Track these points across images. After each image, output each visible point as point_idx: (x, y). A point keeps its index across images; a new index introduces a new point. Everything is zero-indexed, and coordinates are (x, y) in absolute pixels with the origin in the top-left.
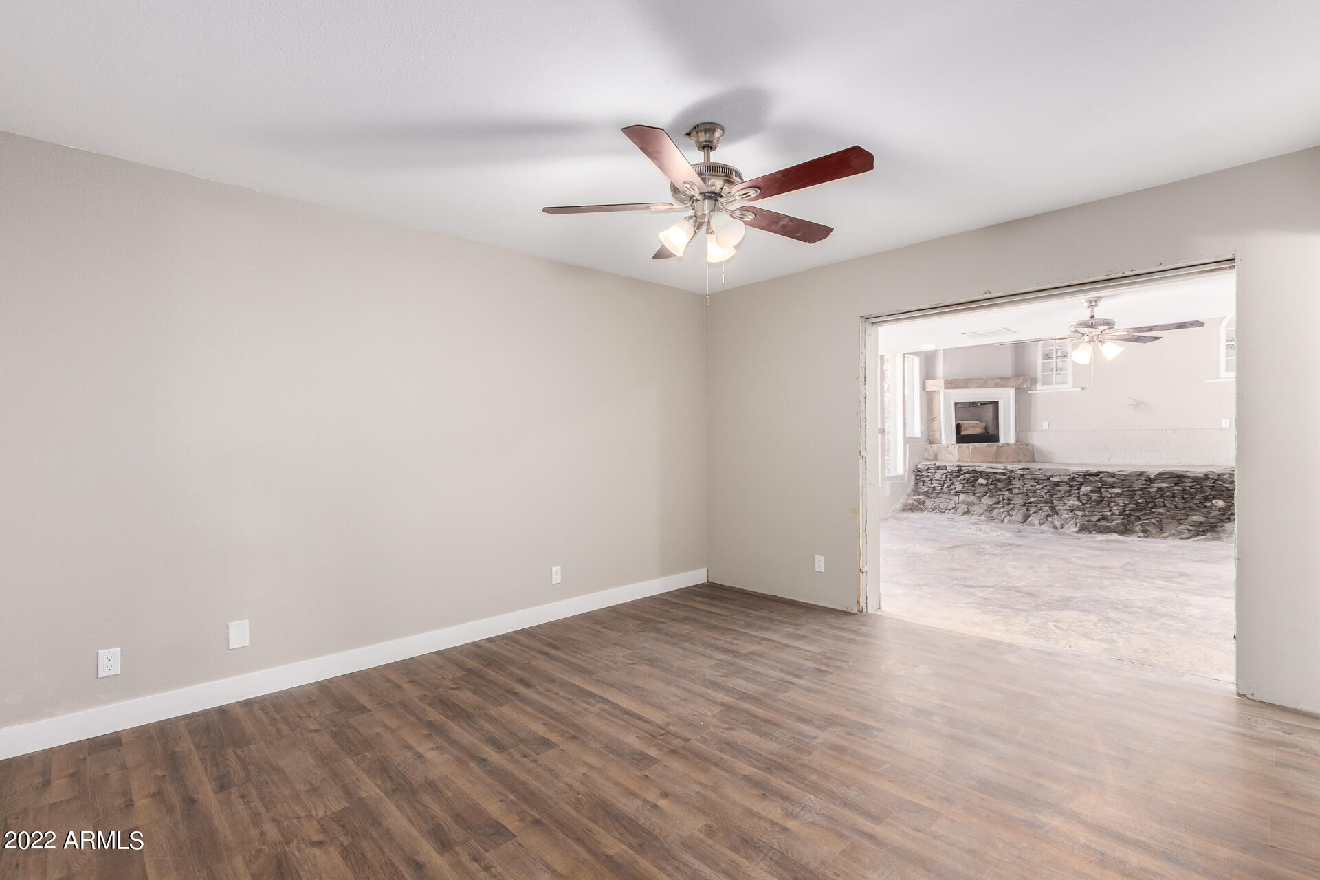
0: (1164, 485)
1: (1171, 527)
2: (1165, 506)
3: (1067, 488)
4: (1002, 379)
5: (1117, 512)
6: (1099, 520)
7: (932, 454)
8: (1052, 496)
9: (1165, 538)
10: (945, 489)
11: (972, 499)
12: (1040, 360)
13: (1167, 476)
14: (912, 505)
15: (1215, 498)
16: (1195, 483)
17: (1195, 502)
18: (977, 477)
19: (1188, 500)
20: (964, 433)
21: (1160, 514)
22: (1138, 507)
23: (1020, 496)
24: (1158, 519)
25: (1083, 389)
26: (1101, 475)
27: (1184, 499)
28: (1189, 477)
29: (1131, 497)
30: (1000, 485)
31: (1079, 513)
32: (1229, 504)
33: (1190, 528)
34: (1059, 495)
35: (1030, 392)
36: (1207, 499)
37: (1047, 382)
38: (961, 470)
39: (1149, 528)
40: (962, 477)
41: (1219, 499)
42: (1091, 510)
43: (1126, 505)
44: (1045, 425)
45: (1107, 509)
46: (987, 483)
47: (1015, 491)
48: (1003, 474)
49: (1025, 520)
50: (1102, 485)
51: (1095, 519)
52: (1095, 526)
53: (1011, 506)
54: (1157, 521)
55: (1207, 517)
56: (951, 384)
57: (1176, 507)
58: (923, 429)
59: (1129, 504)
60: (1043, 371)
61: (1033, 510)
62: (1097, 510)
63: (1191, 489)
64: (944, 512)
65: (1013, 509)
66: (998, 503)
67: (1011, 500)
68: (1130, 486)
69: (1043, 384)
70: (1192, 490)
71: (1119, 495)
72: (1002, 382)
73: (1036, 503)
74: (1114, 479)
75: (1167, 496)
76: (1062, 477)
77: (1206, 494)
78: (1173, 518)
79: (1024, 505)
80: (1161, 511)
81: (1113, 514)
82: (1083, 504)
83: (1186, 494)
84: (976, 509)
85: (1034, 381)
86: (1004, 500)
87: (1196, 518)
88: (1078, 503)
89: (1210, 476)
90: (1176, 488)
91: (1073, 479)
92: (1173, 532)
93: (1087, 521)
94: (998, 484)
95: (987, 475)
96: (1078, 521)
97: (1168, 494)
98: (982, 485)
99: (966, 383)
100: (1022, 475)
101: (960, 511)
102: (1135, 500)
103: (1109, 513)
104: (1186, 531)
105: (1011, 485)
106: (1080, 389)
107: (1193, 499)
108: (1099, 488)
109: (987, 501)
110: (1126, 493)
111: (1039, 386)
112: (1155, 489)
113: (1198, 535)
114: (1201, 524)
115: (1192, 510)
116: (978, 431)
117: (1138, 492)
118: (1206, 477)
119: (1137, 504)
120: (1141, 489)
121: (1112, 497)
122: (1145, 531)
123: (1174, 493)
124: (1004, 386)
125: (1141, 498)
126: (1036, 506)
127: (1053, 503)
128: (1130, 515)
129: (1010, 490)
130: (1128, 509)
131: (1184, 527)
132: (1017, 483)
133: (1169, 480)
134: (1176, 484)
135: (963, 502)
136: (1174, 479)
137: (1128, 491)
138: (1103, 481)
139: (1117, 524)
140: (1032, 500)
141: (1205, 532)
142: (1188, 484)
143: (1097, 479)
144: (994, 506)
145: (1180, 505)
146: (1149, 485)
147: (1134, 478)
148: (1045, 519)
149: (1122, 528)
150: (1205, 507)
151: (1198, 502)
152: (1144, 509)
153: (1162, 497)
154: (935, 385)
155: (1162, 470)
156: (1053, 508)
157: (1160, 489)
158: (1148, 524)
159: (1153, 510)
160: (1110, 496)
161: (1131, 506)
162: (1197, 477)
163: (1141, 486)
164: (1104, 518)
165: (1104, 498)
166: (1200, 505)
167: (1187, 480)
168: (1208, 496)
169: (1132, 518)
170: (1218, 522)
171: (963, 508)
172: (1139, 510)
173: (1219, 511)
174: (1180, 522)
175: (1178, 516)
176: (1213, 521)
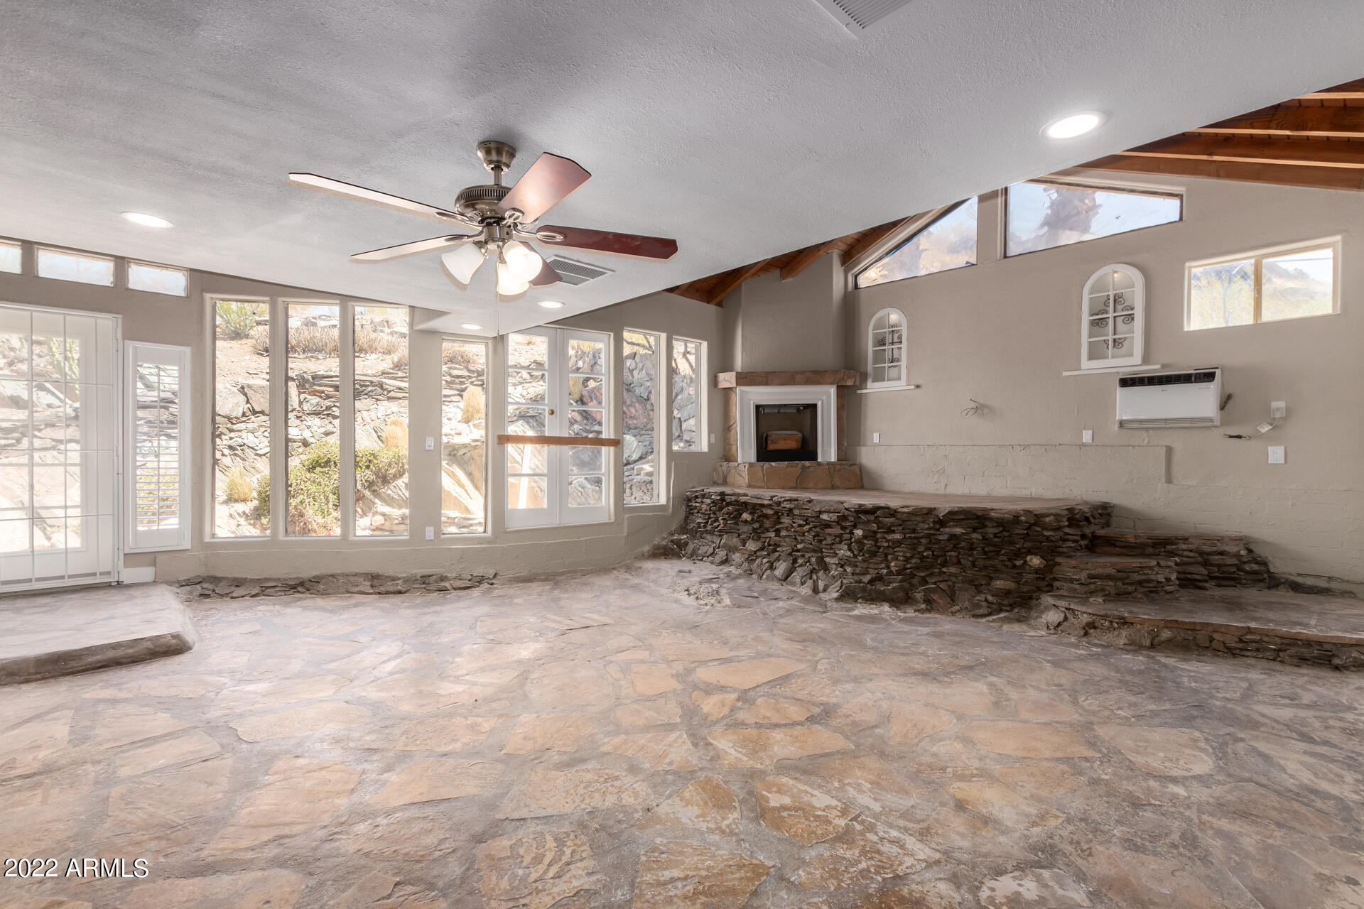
0: (958, 530)
1: (964, 599)
2: (959, 562)
3: (837, 530)
4: (815, 372)
5: (894, 569)
6: (871, 582)
7: (721, 475)
8: (820, 541)
9: (953, 614)
10: (709, 527)
11: (735, 541)
12: (871, 349)
13: (962, 517)
14: (665, 548)
15: (1030, 552)
16: (1001, 529)
17: (1001, 558)
18: (742, 510)
19: (990, 555)
20: (771, 447)
21: (951, 575)
22: (924, 565)
23: (787, 540)
24: (950, 583)
25: (918, 387)
26: (879, 513)
27: (985, 553)
28: (991, 519)
29: (913, 548)
30: (767, 523)
31: (849, 569)
32: (1050, 563)
33: (990, 598)
34: (829, 540)
35: (859, 392)
36: (1019, 554)
37: (879, 377)
38: (724, 500)
39: (935, 597)
40: (725, 510)
41: (1036, 554)
42: (865, 565)
43: (907, 560)
44: (876, 438)
45: (883, 565)
46: (752, 520)
47: (783, 533)
48: (769, 506)
49: (786, 578)
50: (879, 528)
51: (866, 579)
52: (864, 589)
53: (777, 554)
54: (949, 586)
55: (1018, 583)
56: (746, 379)
57: (974, 565)
58: (713, 441)
59: (912, 557)
60: (876, 361)
61: (800, 561)
62: (871, 566)
63: (995, 537)
64: (702, 560)
65: (778, 559)
66: (762, 549)
67: (779, 546)
68: (914, 531)
69: (874, 381)
70: (996, 540)
71: (898, 543)
72: (815, 377)
73: (805, 550)
74: (892, 520)
75: (962, 548)
76: (831, 515)
77: (1018, 546)
78: (971, 582)
79: (790, 554)
80: (953, 570)
81: (890, 573)
82: (855, 556)
83: (989, 545)
84: (737, 557)
85: (864, 377)
86: (769, 545)
87: (999, 584)
88: (849, 553)
89: (1023, 518)
90: (975, 535)
91: (844, 518)
92: (967, 604)
93: (856, 582)
94: (765, 520)
95: (754, 508)
96: (845, 581)
97: (963, 544)
98: (746, 522)
99: (766, 377)
100: (791, 510)
101: (718, 559)
102: (919, 553)
103: (885, 571)
104: (984, 604)
105: (781, 523)
106: (913, 387)
107: (998, 553)
108: (875, 533)
109: (752, 546)
110: (909, 542)
111: (870, 384)
112: (946, 537)
113: (1001, 611)
114: (1008, 593)
115: (997, 570)
116: (792, 445)
117: (923, 541)
118: (1016, 519)
119: (922, 558)
120: (928, 536)
121: (889, 547)
122: (928, 601)
123: (972, 544)
124: (818, 383)
125: (928, 549)
126: (803, 556)
127: (822, 552)
128: (912, 576)
129: (778, 532)
130: (909, 566)
131: (982, 597)
132: (786, 521)
133: (964, 523)
134: (975, 530)
135: (725, 546)
136: (971, 521)
137: (911, 538)
138: (880, 522)
139: (894, 588)
140: (799, 546)
141: (1012, 606)
142: (991, 531)
143: (872, 518)
144: (758, 554)
145: (980, 563)
146: (938, 530)
147: (919, 519)
148: (809, 576)
149: (901, 594)
150: (1015, 566)
151: (1005, 558)
152: (932, 566)
153: (955, 548)
154: (727, 379)
155: (955, 505)
156: (821, 560)
157: (953, 537)
158: (933, 591)
159: (944, 570)
160: (886, 544)
161: (914, 561)
162: (1003, 519)
163: (926, 532)
164: (879, 578)
165: (879, 547)
166: (1007, 563)
167: (988, 523)
168: (1020, 549)
169: (915, 581)
170: (1034, 591)
171: (722, 554)
172: (926, 568)
173: (1036, 573)
174: (978, 589)
175: (977, 579)
176: (1026, 589)
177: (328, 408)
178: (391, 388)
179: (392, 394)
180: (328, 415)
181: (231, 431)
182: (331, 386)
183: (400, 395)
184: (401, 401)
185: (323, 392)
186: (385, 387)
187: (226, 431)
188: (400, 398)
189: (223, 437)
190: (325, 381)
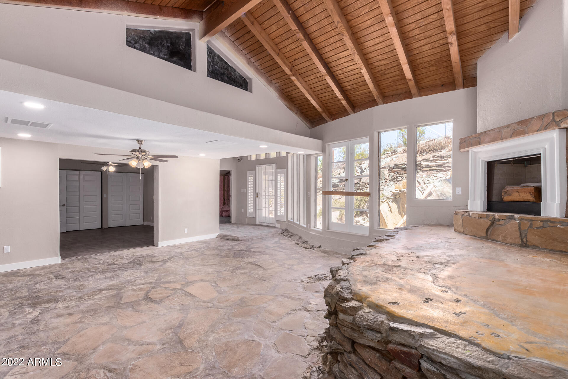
177: (397, 177)
178: (424, 166)
179: (424, 169)
180: (396, 180)
181: (365, 187)
182: (400, 169)
183: (428, 169)
184: (428, 171)
185: (396, 171)
186: (422, 166)
187: (364, 188)
188: (428, 170)
189: (363, 190)
190: (397, 167)
